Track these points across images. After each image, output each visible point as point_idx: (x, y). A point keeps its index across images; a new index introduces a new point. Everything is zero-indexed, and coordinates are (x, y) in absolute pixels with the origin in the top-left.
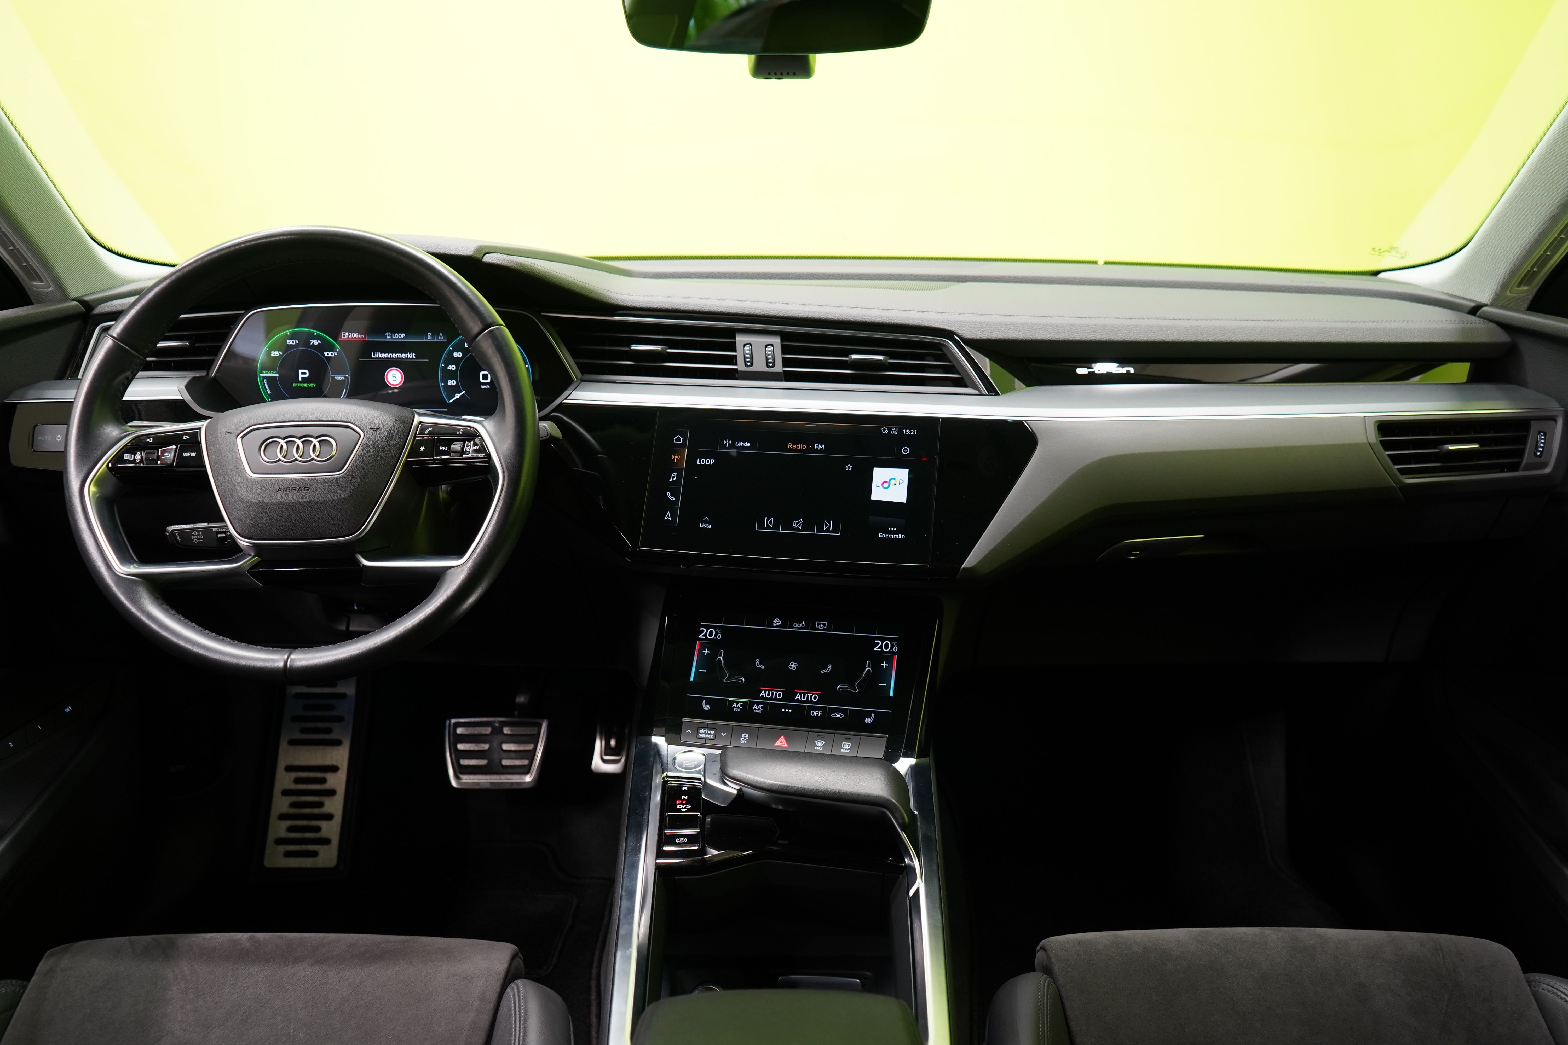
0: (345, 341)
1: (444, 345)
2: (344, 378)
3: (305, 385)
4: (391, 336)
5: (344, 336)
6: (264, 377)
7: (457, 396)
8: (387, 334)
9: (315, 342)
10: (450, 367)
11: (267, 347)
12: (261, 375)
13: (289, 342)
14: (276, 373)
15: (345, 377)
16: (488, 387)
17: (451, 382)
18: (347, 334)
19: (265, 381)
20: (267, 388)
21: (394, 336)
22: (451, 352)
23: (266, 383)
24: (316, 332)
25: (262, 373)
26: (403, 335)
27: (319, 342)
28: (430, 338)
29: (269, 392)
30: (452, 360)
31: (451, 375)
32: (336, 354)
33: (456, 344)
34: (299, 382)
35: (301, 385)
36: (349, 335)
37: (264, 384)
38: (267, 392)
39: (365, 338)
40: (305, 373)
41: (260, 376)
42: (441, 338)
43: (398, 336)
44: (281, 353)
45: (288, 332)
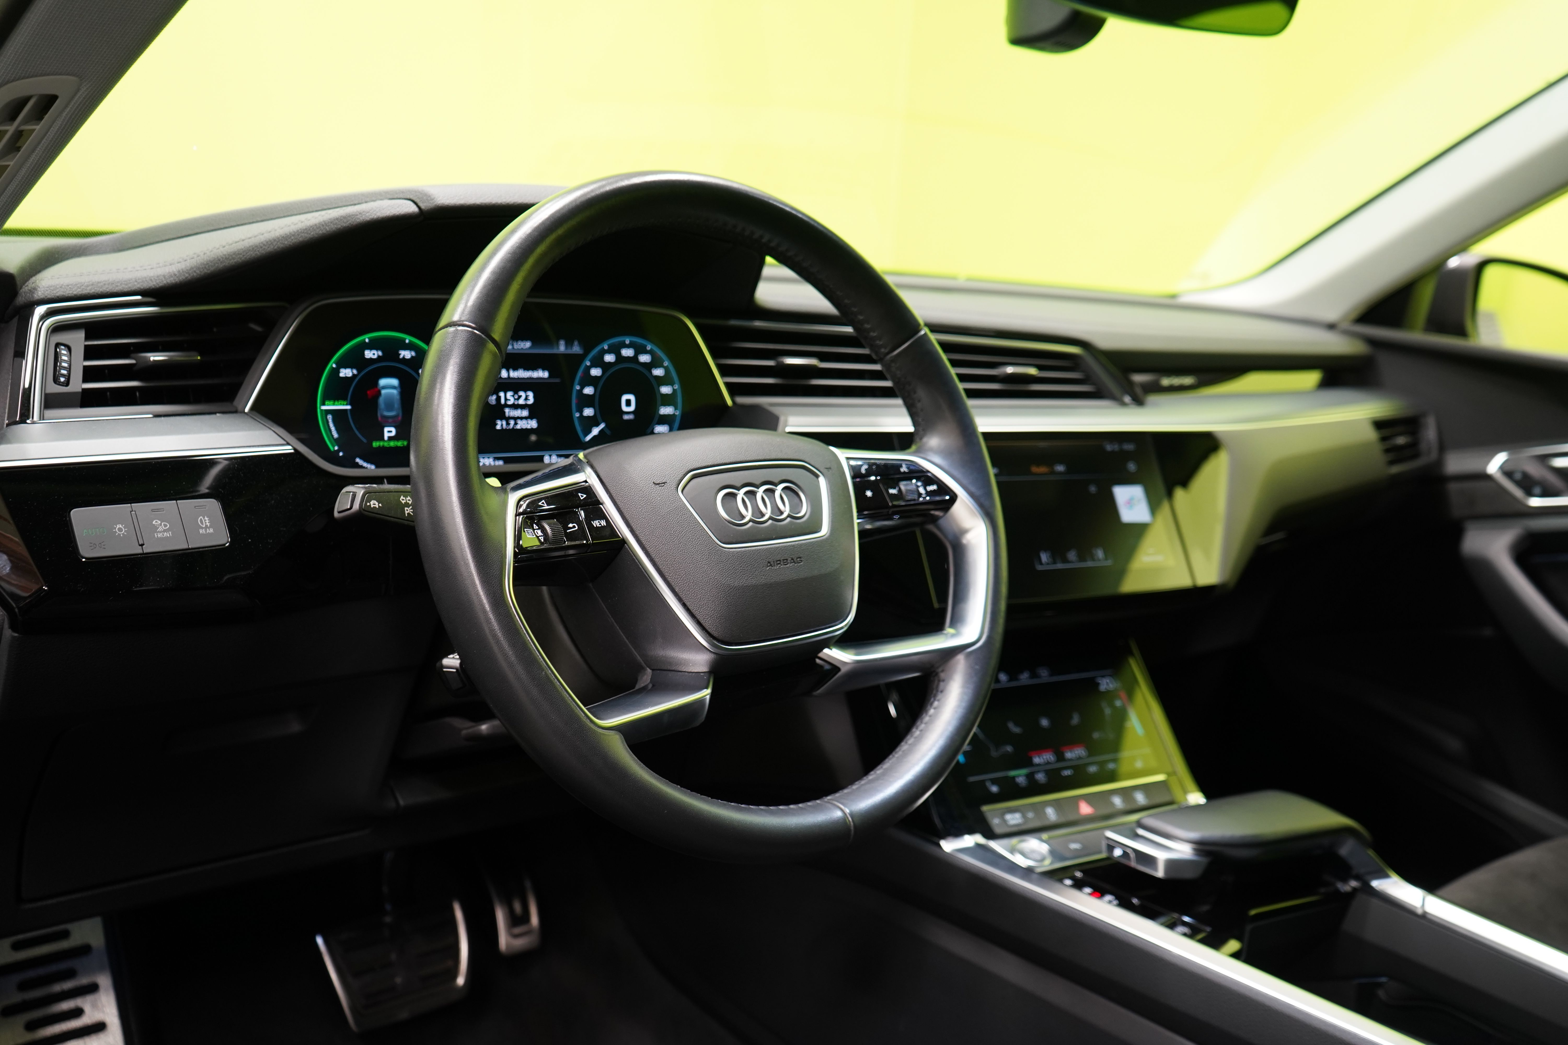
1: (580, 358)
4: (514, 345)
6: (328, 412)
7: (595, 431)
9: (406, 354)
10: (587, 391)
11: (334, 363)
12: (324, 408)
13: (369, 354)
14: (347, 405)
16: (632, 417)
17: (588, 412)
19: (330, 417)
20: (333, 429)
21: (518, 346)
22: (588, 369)
23: (330, 421)
24: (408, 339)
25: (324, 404)
26: (528, 344)
27: (413, 354)
28: (562, 349)
29: (336, 435)
30: (589, 380)
31: (587, 401)
33: (594, 356)
37: (328, 422)
38: (333, 436)
41: (322, 410)
42: (576, 349)
43: (523, 345)
44: (355, 372)
45: (366, 338)
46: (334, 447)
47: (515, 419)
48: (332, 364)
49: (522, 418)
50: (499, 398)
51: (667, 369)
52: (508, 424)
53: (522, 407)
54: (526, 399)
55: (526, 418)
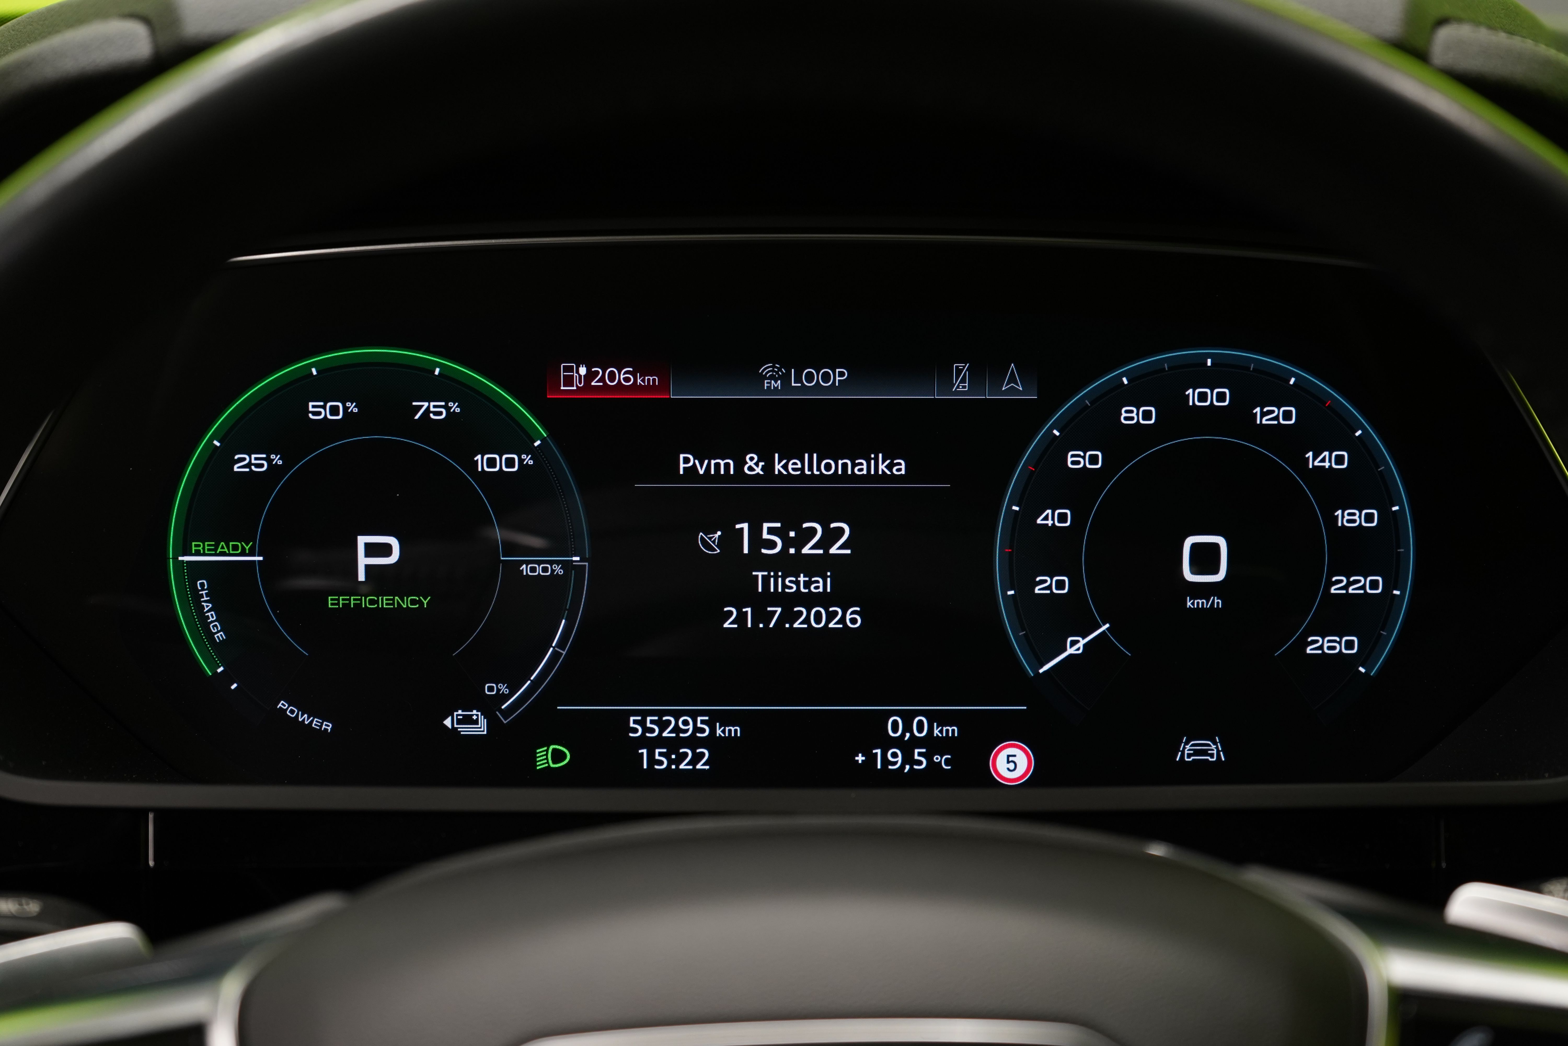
0: (571, 404)
1: (1026, 418)
2: (559, 570)
3: (384, 602)
4: (786, 379)
5: (569, 381)
6: (197, 570)
7: (1075, 647)
8: (766, 369)
9: (435, 409)
10: (1048, 518)
11: (217, 436)
12: (186, 558)
13: (320, 410)
14: (251, 550)
15: (567, 565)
16: (1218, 602)
17: (1047, 584)
18: (583, 371)
19: (202, 584)
20: (212, 616)
21: (798, 379)
22: (1058, 449)
23: (205, 595)
24: (439, 365)
25: (186, 549)
26: (839, 375)
27: (455, 407)
28: (961, 387)
29: (220, 636)
30: (1058, 485)
31: (1051, 550)
32: (528, 460)
33: (1080, 411)
34: (354, 589)
35: (365, 603)
36: (590, 376)
37: (197, 597)
38: (210, 636)
39: (664, 386)
40: (384, 550)
41: (179, 566)
42: (1014, 387)
43: (818, 377)
44: (277, 459)
45: (312, 365)
46: (213, 667)
47: (788, 601)
48: (211, 440)
49: (810, 600)
50: (732, 539)
51: (1359, 450)
52: (762, 615)
53: (813, 567)
54: (824, 543)
55: (823, 599)
